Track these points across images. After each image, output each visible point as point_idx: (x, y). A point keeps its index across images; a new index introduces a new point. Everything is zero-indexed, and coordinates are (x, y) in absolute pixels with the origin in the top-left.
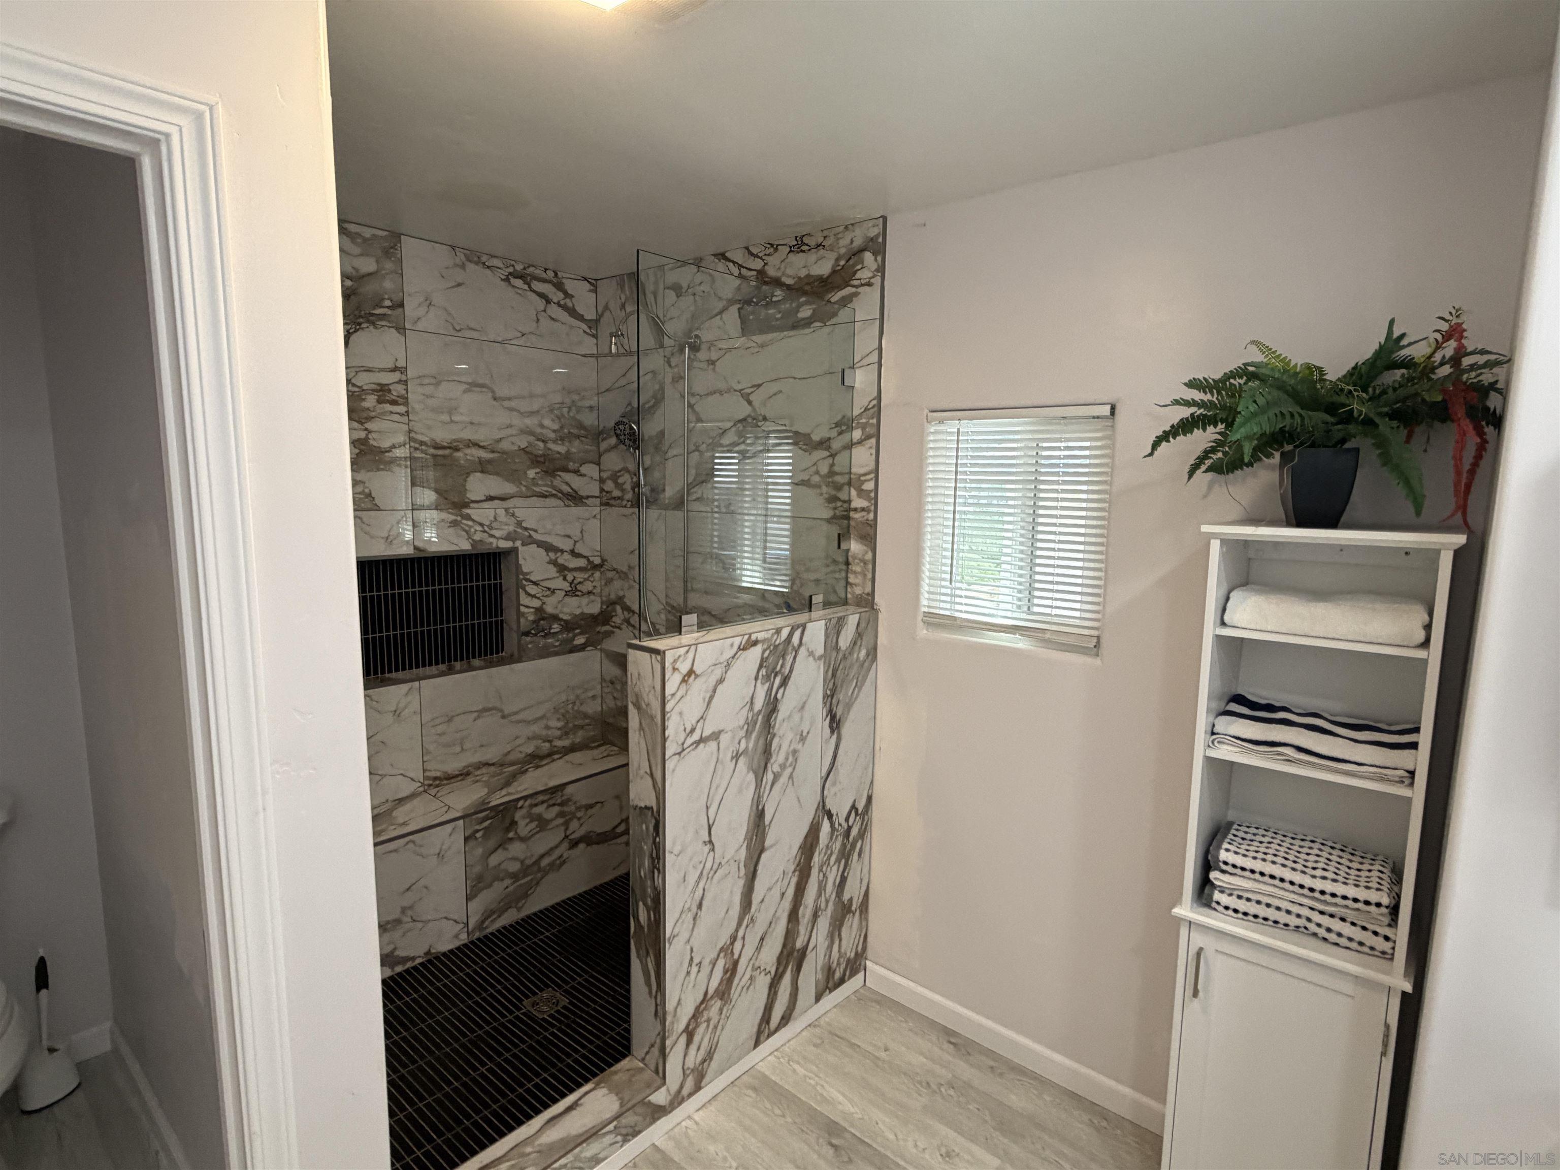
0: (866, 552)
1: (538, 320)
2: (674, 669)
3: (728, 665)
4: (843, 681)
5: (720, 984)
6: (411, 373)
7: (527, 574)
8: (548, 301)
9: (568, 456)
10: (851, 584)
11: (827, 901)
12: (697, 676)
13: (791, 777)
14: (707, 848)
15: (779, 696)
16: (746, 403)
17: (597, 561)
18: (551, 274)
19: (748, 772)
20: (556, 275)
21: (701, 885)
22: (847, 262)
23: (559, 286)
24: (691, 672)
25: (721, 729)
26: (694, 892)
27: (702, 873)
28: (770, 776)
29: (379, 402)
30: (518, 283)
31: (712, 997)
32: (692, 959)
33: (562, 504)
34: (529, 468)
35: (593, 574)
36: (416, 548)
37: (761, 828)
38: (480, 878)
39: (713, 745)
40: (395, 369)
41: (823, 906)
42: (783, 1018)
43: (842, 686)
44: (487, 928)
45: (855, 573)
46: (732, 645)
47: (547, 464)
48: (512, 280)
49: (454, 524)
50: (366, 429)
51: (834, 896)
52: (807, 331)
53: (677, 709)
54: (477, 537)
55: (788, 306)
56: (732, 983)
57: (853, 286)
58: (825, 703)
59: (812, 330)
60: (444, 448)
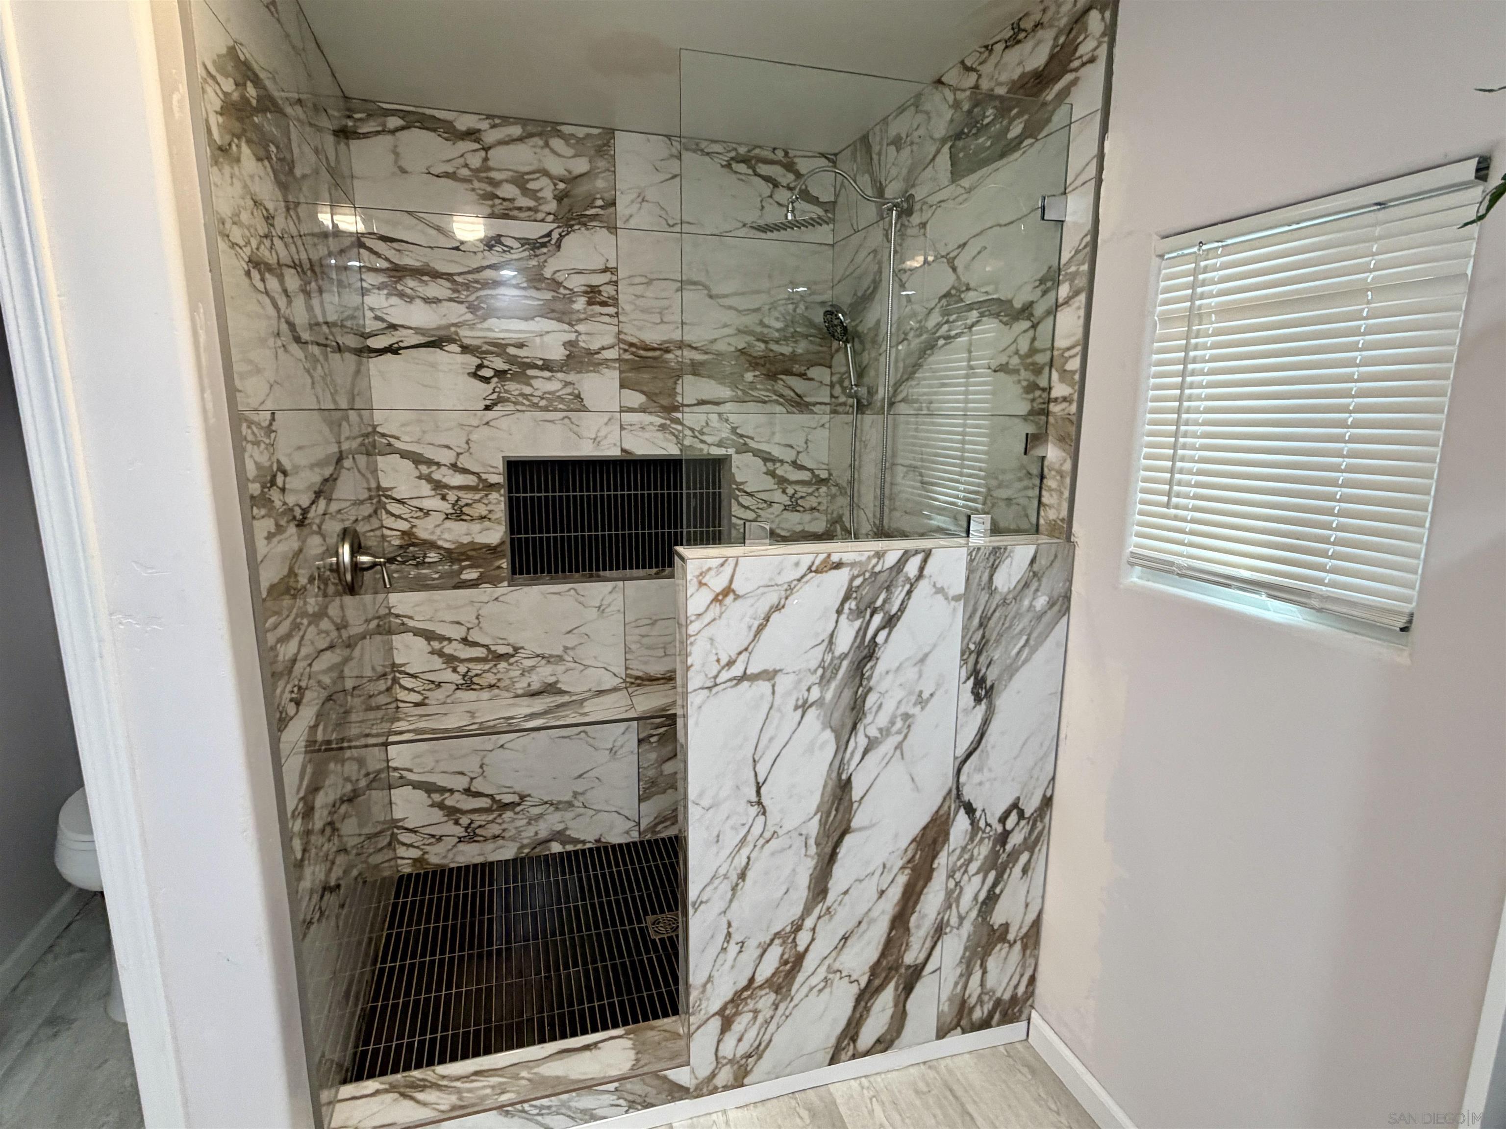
0: (1065, 461)
1: (763, 207)
2: (701, 584)
3: (790, 590)
4: (1000, 635)
5: (774, 975)
6: (621, 274)
7: (742, 483)
8: (776, 185)
9: (793, 358)
10: (1045, 505)
11: (961, 919)
12: (737, 597)
13: (899, 746)
14: (754, 810)
15: (880, 639)
16: (950, 270)
17: (824, 475)
18: (780, 154)
19: (824, 729)
20: (786, 154)
21: (745, 852)
22: (1068, 36)
23: (790, 166)
24: (728, 591)
25: (778, 668)
26: (732, 856)
27: (745, 837)
28: (860, 741)
29: (590, 303)
30: (742, 168)
31: (761, 987)
32: (729, 934)
33: (784, 410)
34: (747, 370)
35: (817, 489)
36: (623, 450)
37: (845, 803)
38: (653, 783)
39: (764, 687)
40: (606, 270)
41: (954, 921)
42: (878, 1041)
43: (998, 641)
44: (659, 832)
45: (1050, 490)
46: (797, 564)
47: (768, 365)
48: (734, 165)
49: (663, 428)
50: (576, 331)
51: (974, 914)
52: (1017, 155)
53: (706, 633)
54: (687, 442)
55: (998, 126)
56: (794, 978)
57: (1072, 71)
58: (964, 661)
59: (1021, 152)
60: (654, 349)
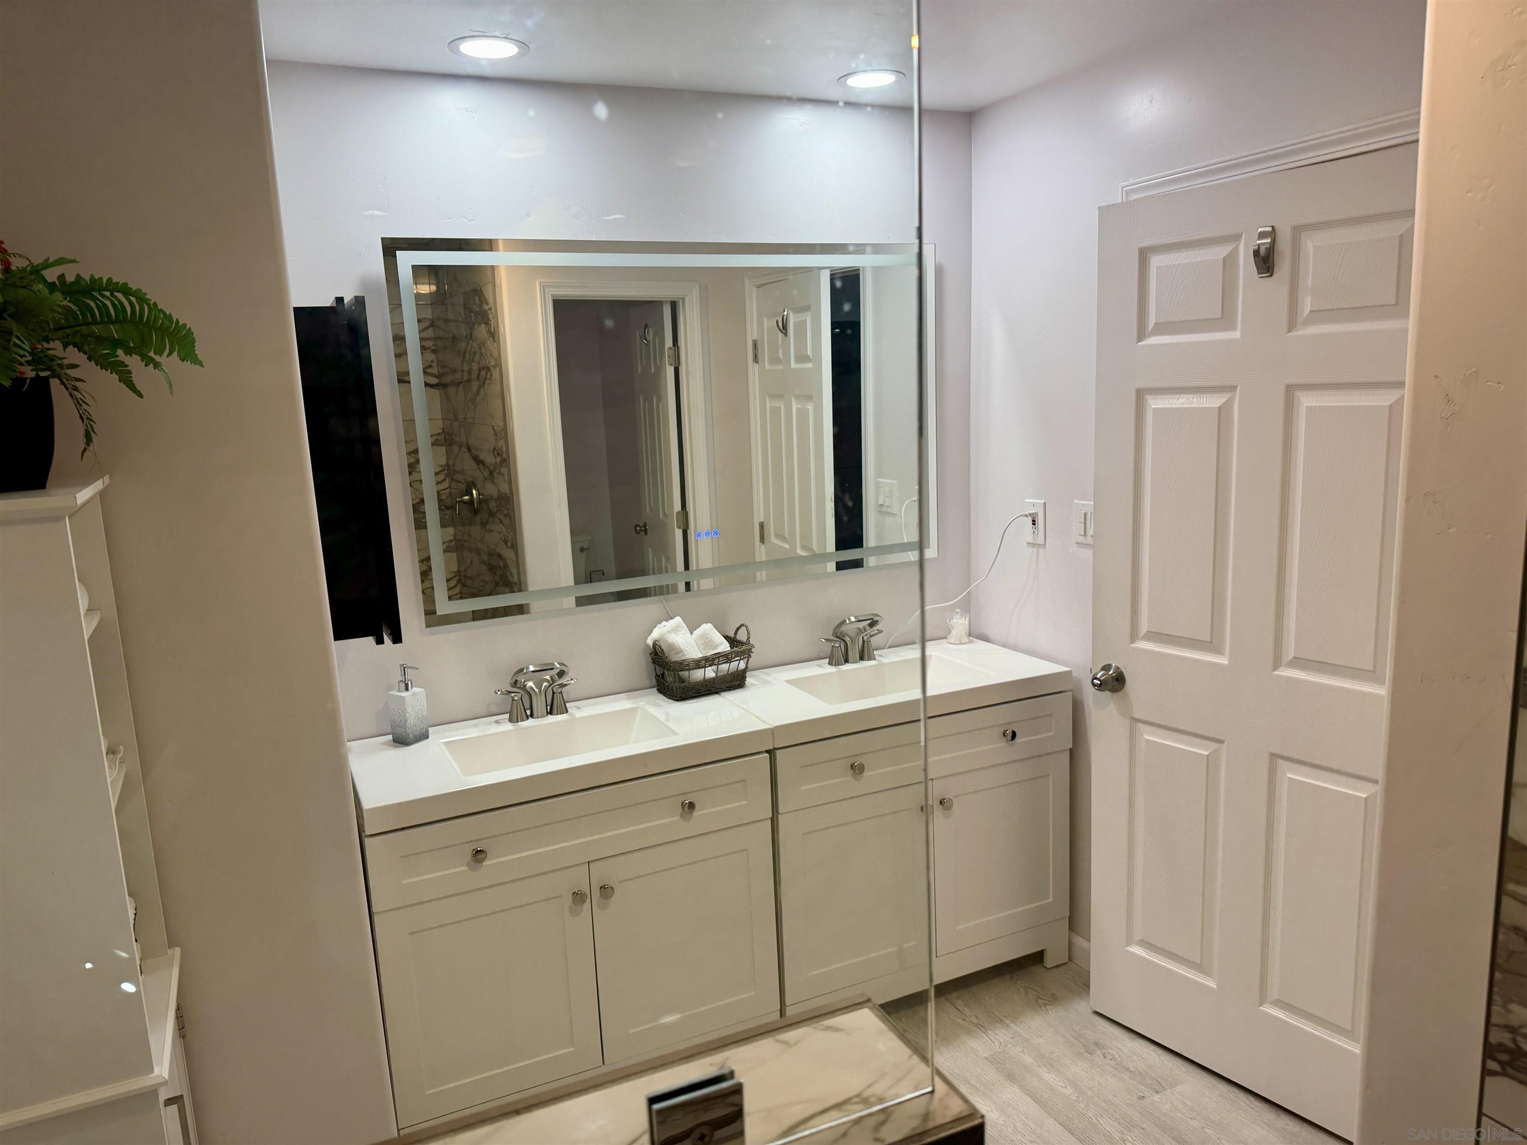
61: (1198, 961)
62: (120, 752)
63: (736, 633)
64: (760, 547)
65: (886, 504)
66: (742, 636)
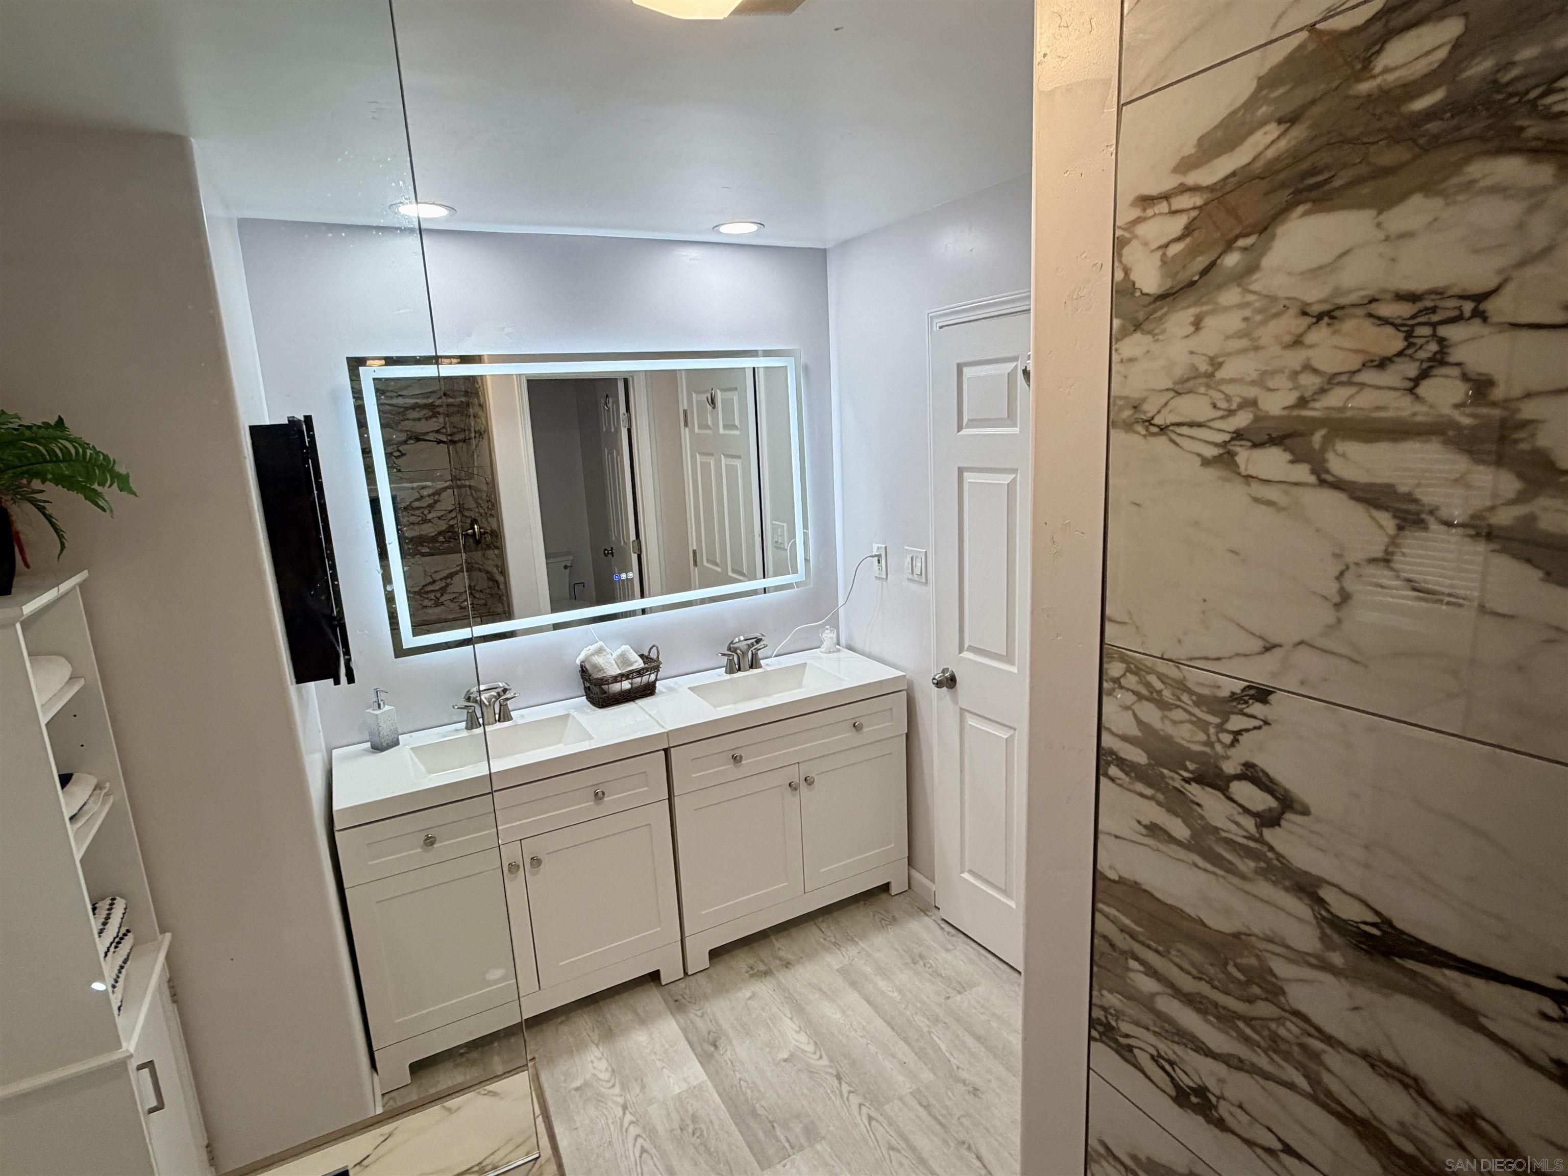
61: (1003, 888)
62: (105, 788)
63: (649, 652)
64: (694, 569)
65: (780, 541)
66: (653, 655)
